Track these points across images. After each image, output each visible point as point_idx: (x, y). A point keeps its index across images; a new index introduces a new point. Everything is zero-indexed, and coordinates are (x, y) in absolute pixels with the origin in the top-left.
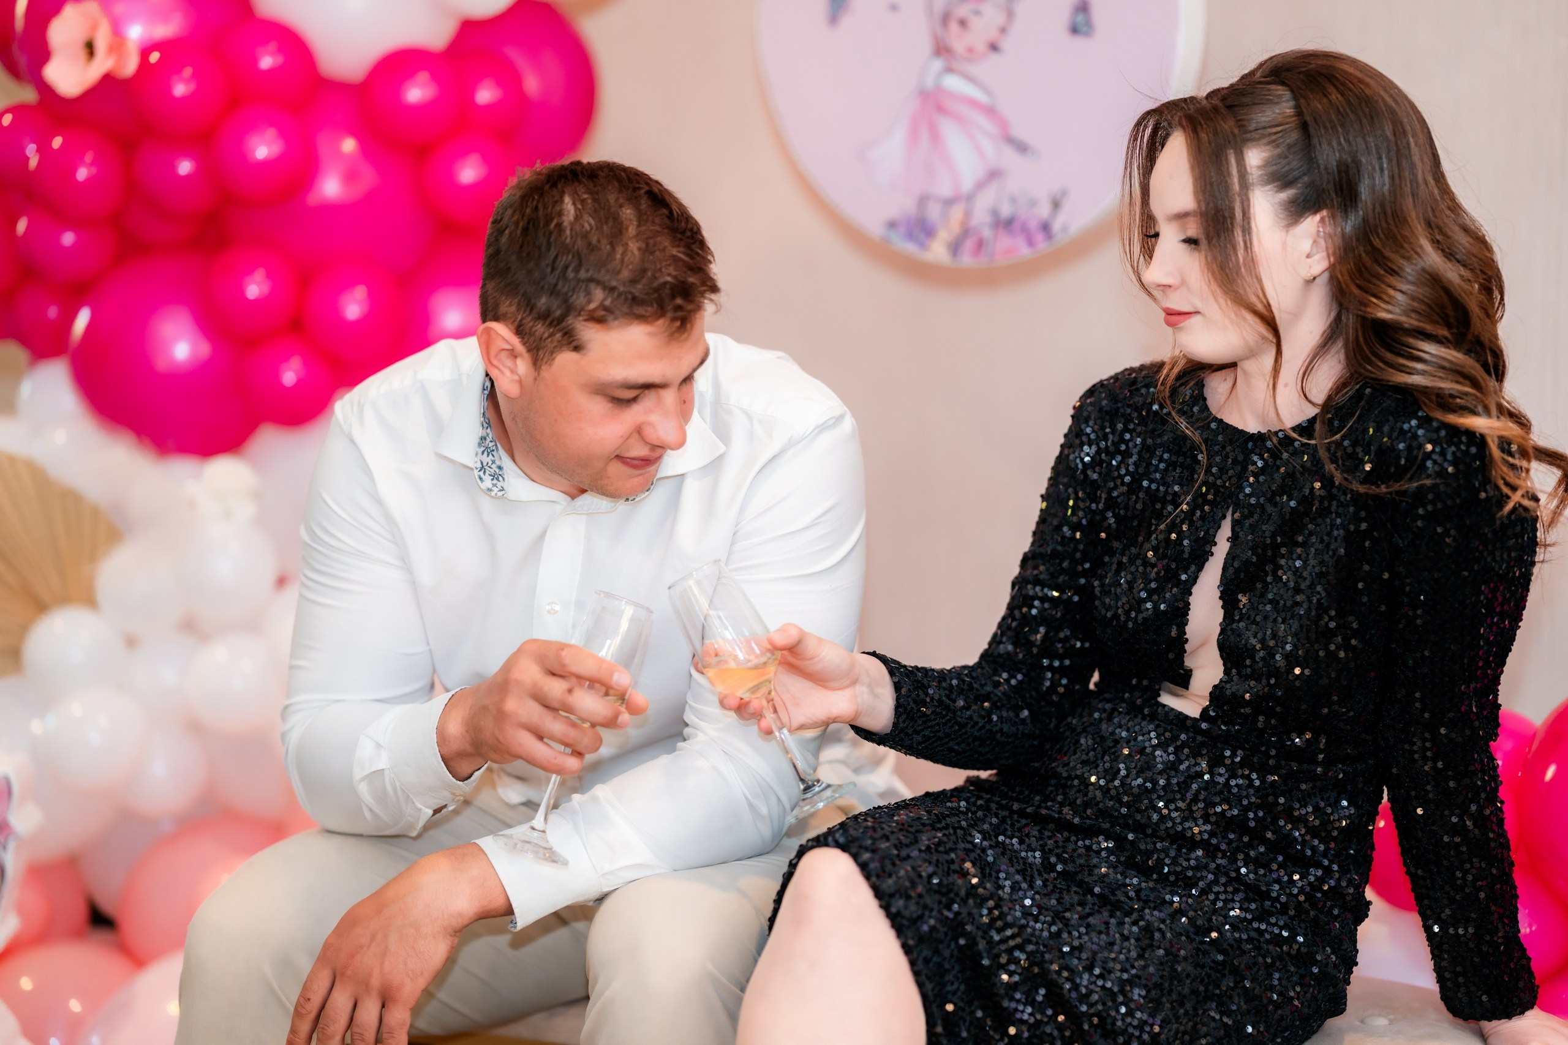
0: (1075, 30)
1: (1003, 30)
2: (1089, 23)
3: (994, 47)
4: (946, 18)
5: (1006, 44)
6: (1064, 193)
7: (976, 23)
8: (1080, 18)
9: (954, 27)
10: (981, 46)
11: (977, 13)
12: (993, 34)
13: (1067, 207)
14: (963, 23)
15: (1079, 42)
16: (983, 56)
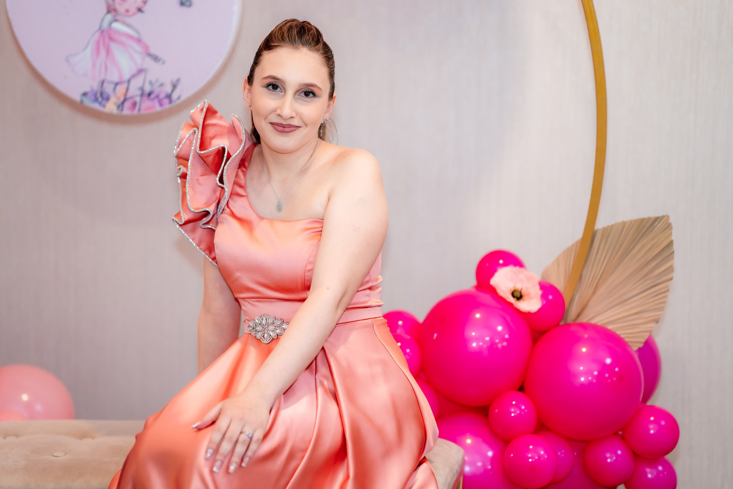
0: (182, 4)
1: (145, 2)
3: (140, 10)
5: (145, 9)
6: (178, 80)
10: (133, 10)
12: (139, 4)
13: (180, 87)
15: (184, 9)
16: (134, 14)
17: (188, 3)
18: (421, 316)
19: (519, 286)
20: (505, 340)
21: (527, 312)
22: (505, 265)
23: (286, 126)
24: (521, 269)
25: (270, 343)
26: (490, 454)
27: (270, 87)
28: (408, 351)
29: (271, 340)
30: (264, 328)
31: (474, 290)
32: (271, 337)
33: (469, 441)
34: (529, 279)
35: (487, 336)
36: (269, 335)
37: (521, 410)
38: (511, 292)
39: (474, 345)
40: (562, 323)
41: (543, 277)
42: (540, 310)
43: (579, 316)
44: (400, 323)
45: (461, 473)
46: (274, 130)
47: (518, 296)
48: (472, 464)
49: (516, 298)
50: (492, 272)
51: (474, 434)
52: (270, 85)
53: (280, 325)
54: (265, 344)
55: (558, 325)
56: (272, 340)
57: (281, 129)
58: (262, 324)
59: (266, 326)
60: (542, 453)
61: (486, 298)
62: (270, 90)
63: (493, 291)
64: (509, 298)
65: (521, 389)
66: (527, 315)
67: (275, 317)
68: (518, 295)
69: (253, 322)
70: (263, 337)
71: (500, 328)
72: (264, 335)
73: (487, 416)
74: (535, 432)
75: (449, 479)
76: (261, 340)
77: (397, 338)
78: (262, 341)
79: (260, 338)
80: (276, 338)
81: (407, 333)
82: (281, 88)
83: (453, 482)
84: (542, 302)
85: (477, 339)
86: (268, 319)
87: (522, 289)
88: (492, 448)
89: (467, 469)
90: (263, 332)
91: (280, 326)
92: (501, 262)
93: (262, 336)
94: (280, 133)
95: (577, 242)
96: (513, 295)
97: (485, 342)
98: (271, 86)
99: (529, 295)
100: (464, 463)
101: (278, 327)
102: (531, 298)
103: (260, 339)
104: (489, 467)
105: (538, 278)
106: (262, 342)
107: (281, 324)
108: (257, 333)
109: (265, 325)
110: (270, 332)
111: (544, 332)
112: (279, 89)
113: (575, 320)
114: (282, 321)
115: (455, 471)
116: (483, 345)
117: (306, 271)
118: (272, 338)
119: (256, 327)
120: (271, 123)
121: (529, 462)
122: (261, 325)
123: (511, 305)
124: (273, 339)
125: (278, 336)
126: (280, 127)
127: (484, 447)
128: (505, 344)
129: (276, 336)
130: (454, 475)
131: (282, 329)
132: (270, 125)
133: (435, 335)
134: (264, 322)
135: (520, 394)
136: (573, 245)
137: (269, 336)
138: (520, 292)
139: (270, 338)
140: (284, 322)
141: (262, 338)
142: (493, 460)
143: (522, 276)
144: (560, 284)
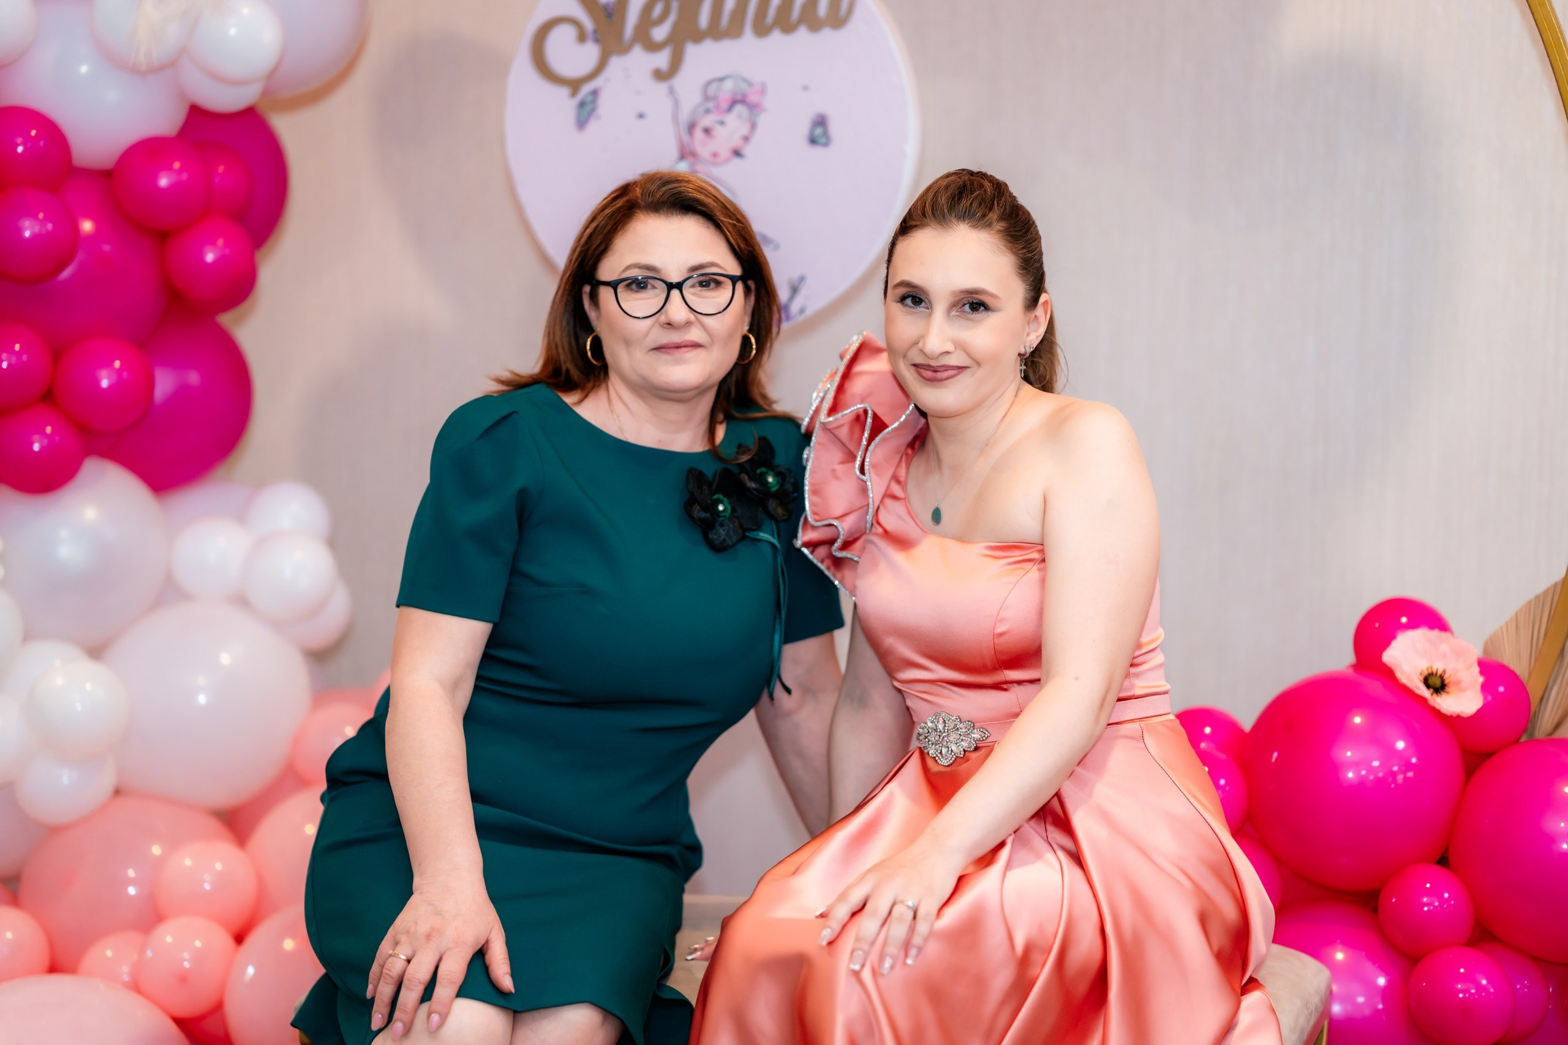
0: (813, 141)
1: (746, 139)
2: (826, 133)
3: (737, 153)
4: (691, 127)
5: (747, 150)
6: (802, 279)
7: (720, 132)
8: (819, 131)
9: (699, 134)
10: (725, 152)
11: (722, 123)
12: (736, 142)
13: (804, 292)
14: (707, 131)
15: (818, 151)
16: (727, 161)
17: (823, 140)
18: (1247, 720)
19: (1438, 667)
20: (1409, 766)
21: (1454, 715)
22: (1412, 625)
23: (938, 369)
24: (1444, 635)
25: (952, 764)
26: (1381, 981)
27: (909, 301)
28: (1222, 782)
29: (953, 759)
30: (941, 738)
31: (1351, 671)
32: (953, 754)
33: (1340, 956)
34: (1458, 653)
35: (1375, 759)
36: (950, 749)
37: (1442, 900)
38: (1422, 678)
39: (1350, 775)
40: (1524, 739)
41: (1486, 650)
42: (1479, 711)
43: (1557, 726)
44: (1208, 730)
45: (1325, 1012)
46: (920, 377)
47: (1437, 684)
48: (1347, 999)
49: (1432, 690)
50: (1387, 640)
51: (1349, 944)
52: (909, 296)
53: (968, 732)
54: (943, 765)
55: (1517, 741)
56: (956, 759)
57: (929, 374)
58: (939, 730)
59: (944, 734)
60: (1484, 982)
61: (1374, 687)
62: (907, 305)
63: (1387, 674)
64: (1418, 688)
65: (1443, 861)
66: (1454, 721)
67: (959, 718)
68: (1437, 682)
69: (923, 729)
70: (941, 753)
71: (1400, 745)
72: (941, 751)
73: (1375, 910)
74: (1472, 942)
75: (1302, 1021)
76: (937, 758)
77: (1204, 757)
78: (939, 761)
79: (935, 755)
80: (962, 756)
81: (1218, 749)
82: (927, 301)
83: (1308, 1028)
84: (1485, 698)
85: (1355, 765)
86: (947, 722)
87: (1444, 671)
88: (1384, 970)
89: (1337, 1009)
90: (941, 745)
91: (968, 734)
92: (1404, 620)
93: (939, 751)
94: (929, 382)
95: (1556, 584)
96: (1426, 681)
97: (1371, 769)
98: (911, 298)
99: (1458, 683)
100: (1330, 997)
101: (964, 736)
102: (1463, 690)
103: (935, 758)
104: (1380, 1006)
105: (1477, 652)
106: (938, 763)
107: (970, 731)
108: (930, 746)
109: (943, 732)
110: (952, 745)
111: (1490, 755)
112: (923, 304)
113: (1551, 734)
114: (972, 725)
115: (1312, 1007)
116: (1367, 776)
117: (995, 636)
118: (955, 757)
119: (929, 734)
120: (915, 365)
121: (1459, 997)
122: (937, 732)
123: (1424, 700)
124: (957, 757)
125: (967, 753)
126: (927, 372)
127: (1369, 968)
128: (1410, 774)
129: (962, 753)
130: (1311, 1014)
131: (972, 740)
132: (913, 368)
133: (1275, 755)
134: (940, 726)
135: (1440, 870)
136: (1546, 592)
137: (950, 752)
138: (1442, 677)
139: (951, 756)
140: (976, 727)
141: (939, 755)
142: (1385, 992)
143: (1444, 648)
144: (1519, 665)
